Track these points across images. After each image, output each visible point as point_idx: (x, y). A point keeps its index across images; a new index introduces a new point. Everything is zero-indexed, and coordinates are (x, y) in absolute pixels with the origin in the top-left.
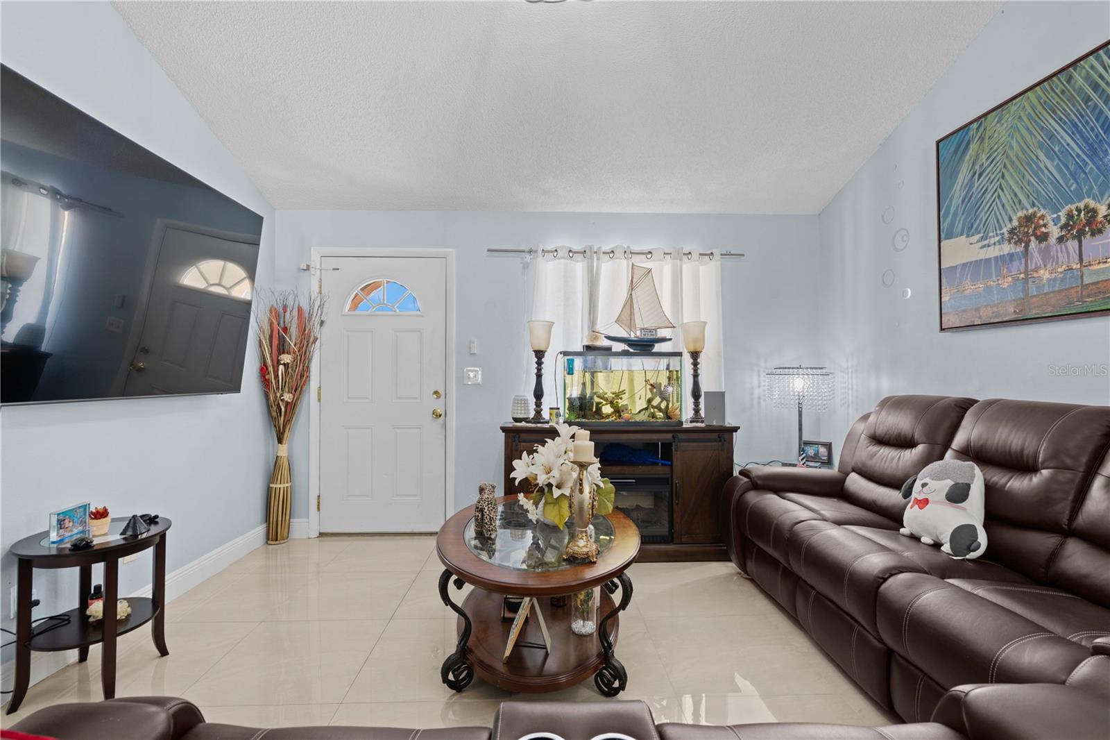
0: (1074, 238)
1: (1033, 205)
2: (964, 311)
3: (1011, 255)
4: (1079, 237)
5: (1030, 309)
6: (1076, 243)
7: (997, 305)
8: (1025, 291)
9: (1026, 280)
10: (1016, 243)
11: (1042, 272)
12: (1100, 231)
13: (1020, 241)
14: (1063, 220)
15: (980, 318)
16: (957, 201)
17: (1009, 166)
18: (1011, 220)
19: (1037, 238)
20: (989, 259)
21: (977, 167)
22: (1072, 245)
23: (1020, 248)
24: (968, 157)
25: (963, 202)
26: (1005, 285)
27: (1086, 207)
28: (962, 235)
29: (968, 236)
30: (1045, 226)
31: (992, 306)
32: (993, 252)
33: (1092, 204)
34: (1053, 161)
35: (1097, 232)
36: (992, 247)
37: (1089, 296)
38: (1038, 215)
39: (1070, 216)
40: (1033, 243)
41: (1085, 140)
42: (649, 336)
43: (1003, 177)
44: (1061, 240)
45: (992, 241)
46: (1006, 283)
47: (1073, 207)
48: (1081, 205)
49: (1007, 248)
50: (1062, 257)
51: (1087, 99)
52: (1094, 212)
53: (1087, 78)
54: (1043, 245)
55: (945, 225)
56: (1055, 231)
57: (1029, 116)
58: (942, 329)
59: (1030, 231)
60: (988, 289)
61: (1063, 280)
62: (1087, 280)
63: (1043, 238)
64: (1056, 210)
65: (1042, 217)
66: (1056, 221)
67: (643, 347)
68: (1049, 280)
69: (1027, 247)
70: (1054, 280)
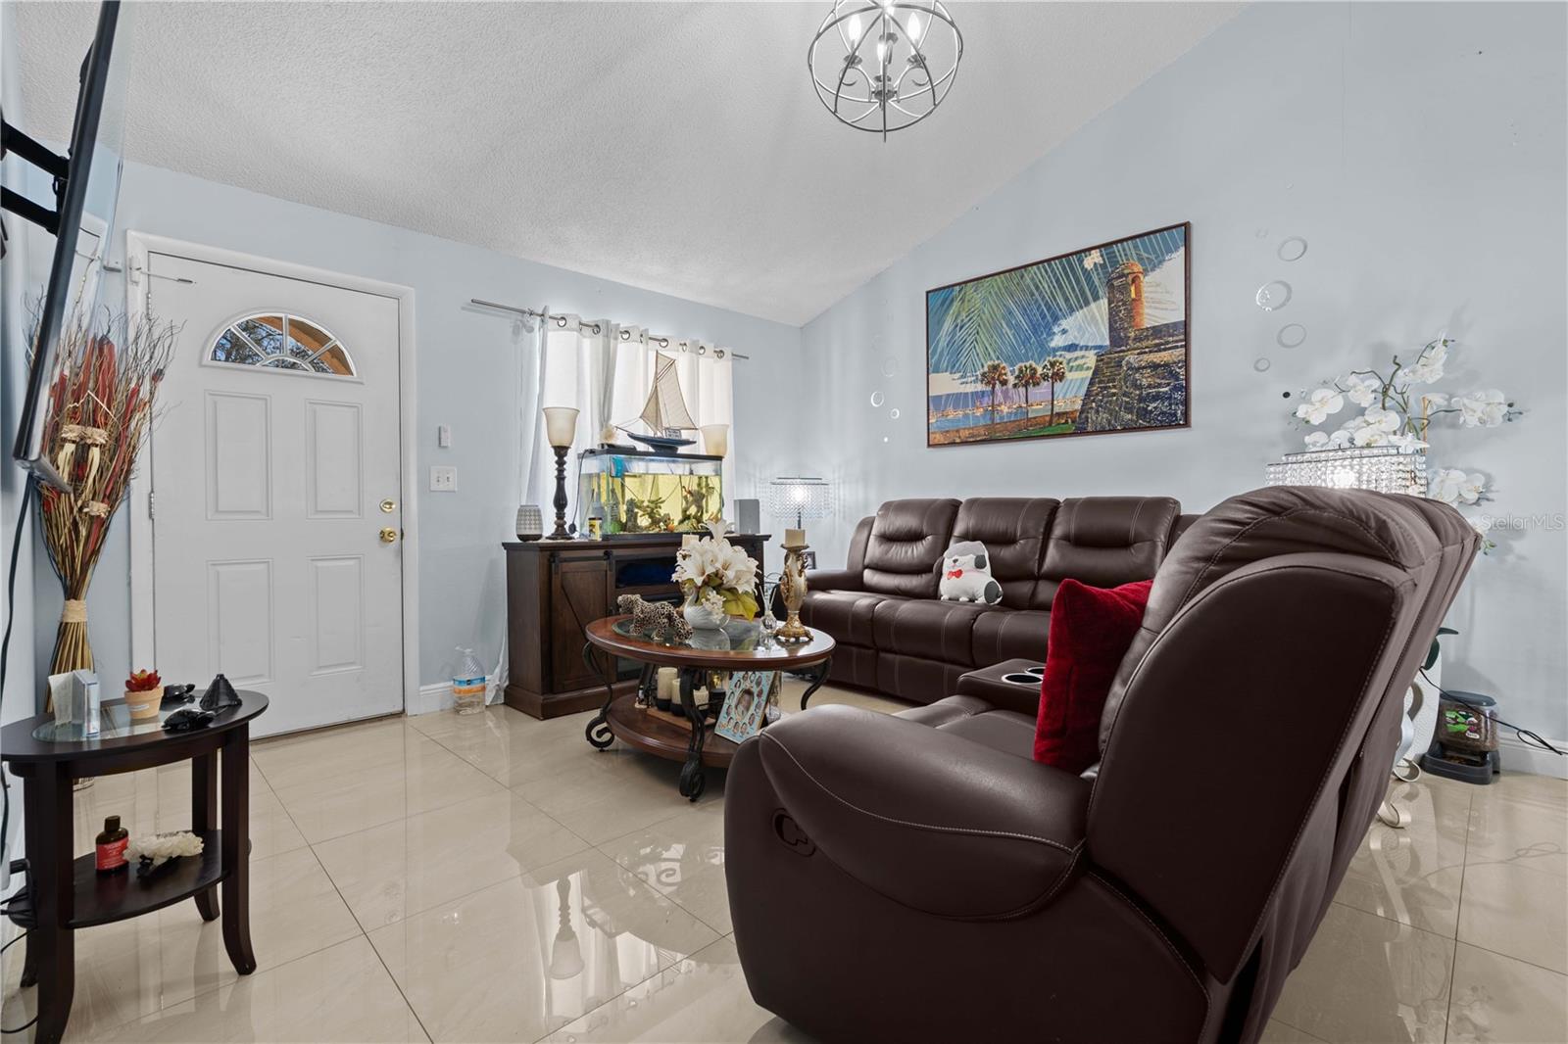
0: (1023, 386)
1: (998, 358)
2: (947, 432)
3: (983, 392)
4: (1026, 385)
5: (995, 432)
6: (1024, 389)
7: (972, 429)
8: (993, 420)
9: (993, 411)
10: (986, 384)
11: (1003, 407)
12: (1038, 384)
13: (988, 383)
14: (1017, 373)
15: (960, 437)
16: (943, 343)
17: (982, 326)
18: (983, 366)
19: (1000, 382)
20: (967, 393)
21: (959, 321)
22: (1022, 390)
23: (989, 388)
24: (952, 311)
25: (948, 345)
26: (978, 414)
27: (1031, 366)
28: (946, 371)
29: (951, 373)
30: (1005, 374)
31: (969, 429)
32: (970, 388)
33: (1034, 365)
34: (1011, 330)
35: (1036, 384)
36: (969, 385)
37: (1031, 426)
38: (1001, 366)
39: (1021, 371)
40: (998, 386)
41: (1031, 321)
42: (673, 437)
43: (978, 333)
44: (1015, 386)
45: (970, 379)
46: (979, 412)
47: (1023, 365)
48: (1028, 364)
49: (980, 387)
50: (1016, 398)
51: (1032, 295)
52: (1034, 370)
53: (1032, 279)
54: (1004, 388)
55: (933, 361)
56: (1012, 380)
57: (996, 293)
58: (929, 445)
59: (996, 377)
60: (966, 416)
61: (1016, 414)
62: (1030, 416)
63: (1004, 383)
64: (1013, 365)
65: (1004, 368)
66: (1013, 372)
67: (666, 448)
68: (1008, 413)
69: (994, 387)
70: (1011, 413)
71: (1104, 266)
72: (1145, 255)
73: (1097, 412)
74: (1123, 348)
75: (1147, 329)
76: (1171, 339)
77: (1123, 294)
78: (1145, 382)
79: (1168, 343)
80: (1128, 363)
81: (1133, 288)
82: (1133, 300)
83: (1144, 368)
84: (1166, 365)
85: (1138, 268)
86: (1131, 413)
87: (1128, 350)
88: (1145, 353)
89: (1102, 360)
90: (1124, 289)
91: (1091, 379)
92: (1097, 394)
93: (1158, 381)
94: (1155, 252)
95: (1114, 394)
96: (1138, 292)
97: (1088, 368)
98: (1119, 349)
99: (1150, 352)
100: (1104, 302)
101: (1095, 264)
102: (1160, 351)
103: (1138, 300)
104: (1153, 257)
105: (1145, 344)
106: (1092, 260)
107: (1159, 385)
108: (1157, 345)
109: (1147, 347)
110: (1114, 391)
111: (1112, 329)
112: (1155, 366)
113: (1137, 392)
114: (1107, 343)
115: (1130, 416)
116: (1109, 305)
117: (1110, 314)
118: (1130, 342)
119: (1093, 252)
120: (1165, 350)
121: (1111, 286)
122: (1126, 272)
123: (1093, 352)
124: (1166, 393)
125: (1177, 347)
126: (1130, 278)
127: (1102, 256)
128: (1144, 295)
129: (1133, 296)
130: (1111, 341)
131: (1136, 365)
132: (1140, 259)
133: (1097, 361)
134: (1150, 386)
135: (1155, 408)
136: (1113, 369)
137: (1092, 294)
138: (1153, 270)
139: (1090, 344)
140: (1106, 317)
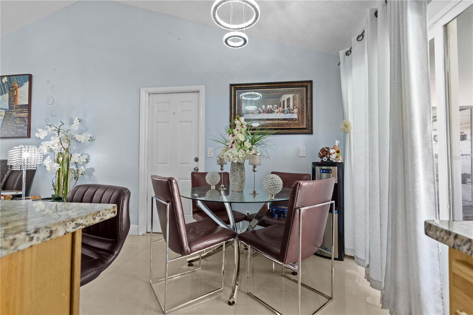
71: (8, 82)
72: (19, 82)
73: (5, 131)
74: (12, 110)
75: (18, 105)
76: (24, 109)
77: (13, 93)
78: (18, 122)
79: (24, 111)
80: (13, 116)
81: (15, 92)
82: (15, 95)
83: (17, 118)
84: (23, 118)
85: (17, 85)
86: (14, 132)
87: (13, 111)
88: (18, 113)
89: (6, 114)
90: (13, 91)
91: (3, 120)
92: (5, 125)
93: (21, 122)
94: (21, 82)
95: (9, 125)
96: (17, 93)
97: (2, 116)
98: (11, 111)
99: (19, 113)
100: (7, 94)
101: (6, 81)
102: (22, 113)
103: (16, 96)
104: (21, 83)
105: (18, 110)
106: (5, 80)
107: (21, 124)
108: (21, 111)
109: (18, 111)
110: (9, 124)
111: (9, 104)
112: (20, 118)
113: (16, 125)
114: (8, 108)
115: (13, 133)
116: (9, 95)
117: (9, 99)
118: (14, 109)
119: (5, 77)
120: (23, 113)
121: (10, 90)
122: (14, 86)
123: (4, 111)
124: (23, 126)
125: (26, 112)
126: (15, 88)
127: (7, 79)
128: (18, 94)
129: (15, 94)
130: (9, 108)
131: (15, 117)
132: (18, 83)
133: (5, 114)
134: (19, 124)
135: (20, 131)
136: (9, 117)
137: (4, 91)
138: (20, 87)
139: (3, 108)
140: (8, 99)
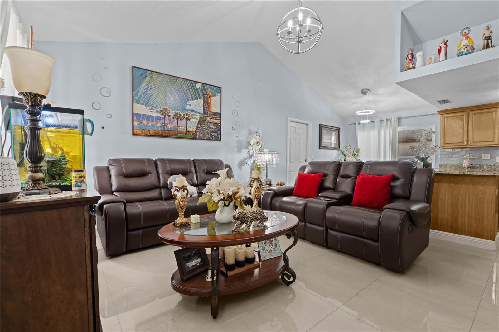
0: (176, 119)
1: (167, 106)
2: (144, 130)
3: (160, 118)
4: (178, 119)
5: (165, 134)
6: (177, 120)
7: (156, 131)
8: (164, 129)
9: (165, 126)
10: (162, 114)
11: (169, 125)
12: (182, 120)
13: (163, 114)
14: (174, 114)
15: (150, 133)
17: (160, 91)
18: (160, 107)
19: (168, 116)
20: (153, 116)
21: (150, 86)
22: (176, 120)
23: (163, 117)
24: (146, 80)
25: (144, 94)
26: (158, 126)
27: (179, 113)
28: (143, 104)
29: (145, 106)
30: (170, 113)
31: (154, 131)
32: (155, 115)
33: (180, 113)
34: (172, 98)
35: (181, 120)
36: (154, 113)
37: (179, 134)
38: (168, 110)
39: (176, 114)
40: (167, 117)
41: (180, 98)
43: (158, 94)
44: (173, 118)
45: (154, 111)
46: (159, 125)
47: (177, 112)
48: (178, 112)
49: (159, 115)
50: (174, 123)
51: (180, 88)
52: (180, 115)
53: (180, 83)
54: (169, 118)
55: (136, 98)
56: (172, 116)
57: (166, 81)
58: (133, 134)
59: (166, 113)
60: (153, 125)
61: (174, 128)
62: (179, 130)
63: (169, 116)
64: (173, 110)
65: (169, 111)
66: (173, 113)
68: (171, 128)
69: (165, 117)
70: (172, 128)
71: (202, 89)
72: (212, 91)
73: (200, 133)
74: (207, 116)
75: (213, 112)
76: (218, 117)
77: (207, 100)
78: (212, 127)
79: (217, 118)
80: (208, 120)
81: (209, 99)
82: (209, 103)
83: (212, 123)
84: (217, 124)
85: (210, 94)
86: (208, 135)
87: (208, 117)
88: (212, 119)
89: (201, 117)
90: (207, 98)
91: (198, 122)
92: (200, 128)
93: (215, 127)
94: (214, 92)
95: (204, 129)
96: (210, 101)
97: (197, 119)
98: (205, 116)
99: (213, 119)
100: (202, 100)
101: (200, 87)
102: (215, 119)
103: (210, 103)
104: (214, 93)
105: (212, 116)
106: (199, 86)
107: (215, 129)
108: (215, 117)
109: (212, 117)
110: (204, 127)
111: (204, 109)
112: (214, 123)
113: (210, 129)
114: (203, 113)
115: (208, 136)
116: (203, 101)
117: (204, 104)
118: (208, 114)
119: (199, 83)
120: (216, 119)
121: (204, 96)
122: (208, 94)
123: (199, 114)
124: (216, 131)
125: (219, 119)
126: (209, 96)
127: (201, 86)
128: (212, 103)
129: (209, 102)
130: (204, 113)
131: (210, 122)
132: (211, 92)
133: (200, 117)
134: (213, 128)
135: (214, 135)
136: (204, 121)
137: (199, 96)
138: (214, 96)
139: (198, 112)
140: (202, 105)
